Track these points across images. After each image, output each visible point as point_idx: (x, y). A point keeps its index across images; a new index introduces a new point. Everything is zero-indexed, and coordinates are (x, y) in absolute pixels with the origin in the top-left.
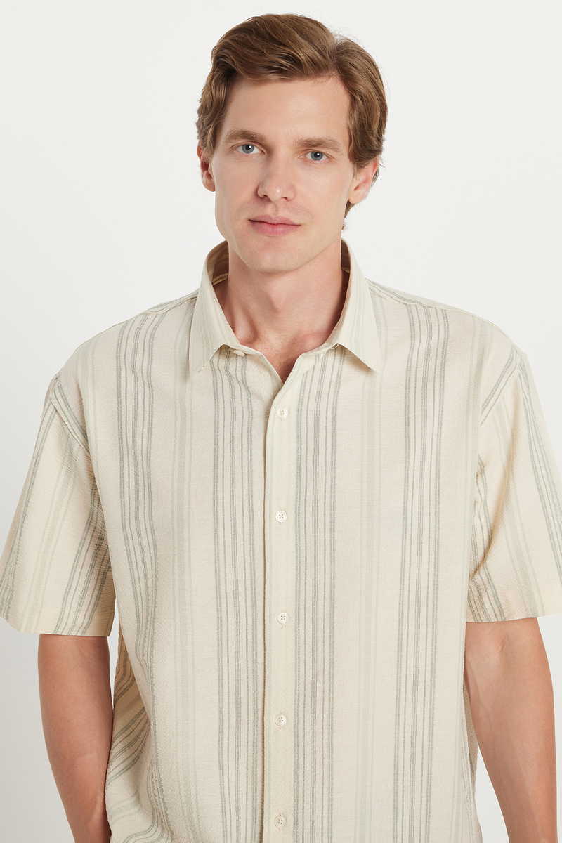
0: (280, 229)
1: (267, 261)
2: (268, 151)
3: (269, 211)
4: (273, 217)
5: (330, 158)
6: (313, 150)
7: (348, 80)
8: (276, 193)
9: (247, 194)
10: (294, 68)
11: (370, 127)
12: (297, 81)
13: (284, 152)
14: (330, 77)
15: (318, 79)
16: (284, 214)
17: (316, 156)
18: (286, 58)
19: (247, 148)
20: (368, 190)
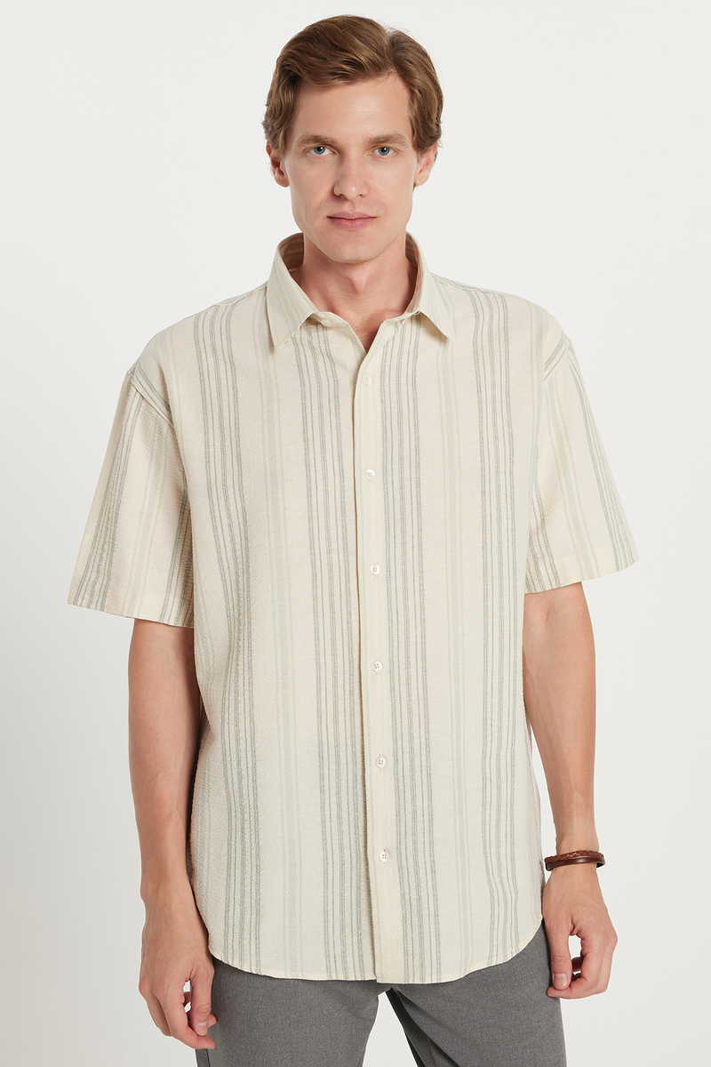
0: (358, 223)
1: (348, 253)
2: (339, 152)
3: (346, 208)
4: (351, 212)
5: (397, 151)
6: (381, 146)
7: (405, 75)
8: (352, 191)
9: (323, 193)
10: (357, 71)
11: (429, 115)
12: (359, 83)
13: (354, 153)
14: (389, 74)
15: (380, 79)
16: (361, 209)
17: (383, 151)
18: (348, 63)
19: (319, 150)
20: (430, 170)
